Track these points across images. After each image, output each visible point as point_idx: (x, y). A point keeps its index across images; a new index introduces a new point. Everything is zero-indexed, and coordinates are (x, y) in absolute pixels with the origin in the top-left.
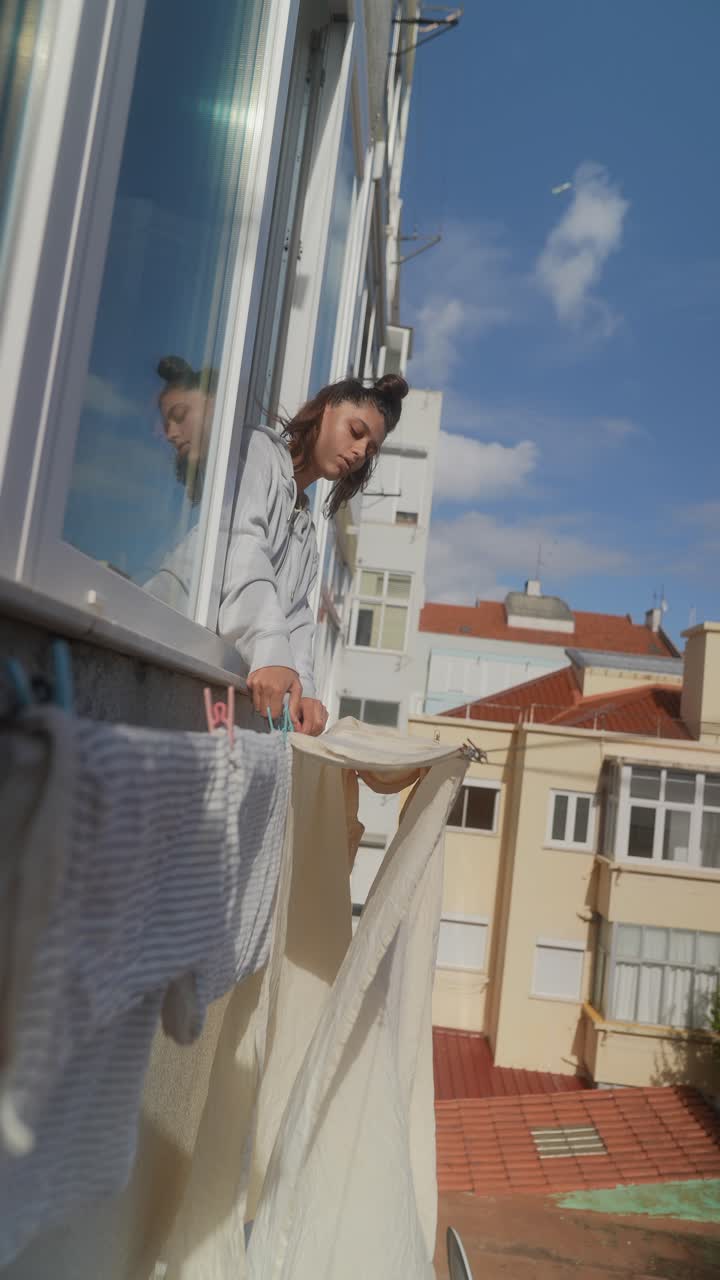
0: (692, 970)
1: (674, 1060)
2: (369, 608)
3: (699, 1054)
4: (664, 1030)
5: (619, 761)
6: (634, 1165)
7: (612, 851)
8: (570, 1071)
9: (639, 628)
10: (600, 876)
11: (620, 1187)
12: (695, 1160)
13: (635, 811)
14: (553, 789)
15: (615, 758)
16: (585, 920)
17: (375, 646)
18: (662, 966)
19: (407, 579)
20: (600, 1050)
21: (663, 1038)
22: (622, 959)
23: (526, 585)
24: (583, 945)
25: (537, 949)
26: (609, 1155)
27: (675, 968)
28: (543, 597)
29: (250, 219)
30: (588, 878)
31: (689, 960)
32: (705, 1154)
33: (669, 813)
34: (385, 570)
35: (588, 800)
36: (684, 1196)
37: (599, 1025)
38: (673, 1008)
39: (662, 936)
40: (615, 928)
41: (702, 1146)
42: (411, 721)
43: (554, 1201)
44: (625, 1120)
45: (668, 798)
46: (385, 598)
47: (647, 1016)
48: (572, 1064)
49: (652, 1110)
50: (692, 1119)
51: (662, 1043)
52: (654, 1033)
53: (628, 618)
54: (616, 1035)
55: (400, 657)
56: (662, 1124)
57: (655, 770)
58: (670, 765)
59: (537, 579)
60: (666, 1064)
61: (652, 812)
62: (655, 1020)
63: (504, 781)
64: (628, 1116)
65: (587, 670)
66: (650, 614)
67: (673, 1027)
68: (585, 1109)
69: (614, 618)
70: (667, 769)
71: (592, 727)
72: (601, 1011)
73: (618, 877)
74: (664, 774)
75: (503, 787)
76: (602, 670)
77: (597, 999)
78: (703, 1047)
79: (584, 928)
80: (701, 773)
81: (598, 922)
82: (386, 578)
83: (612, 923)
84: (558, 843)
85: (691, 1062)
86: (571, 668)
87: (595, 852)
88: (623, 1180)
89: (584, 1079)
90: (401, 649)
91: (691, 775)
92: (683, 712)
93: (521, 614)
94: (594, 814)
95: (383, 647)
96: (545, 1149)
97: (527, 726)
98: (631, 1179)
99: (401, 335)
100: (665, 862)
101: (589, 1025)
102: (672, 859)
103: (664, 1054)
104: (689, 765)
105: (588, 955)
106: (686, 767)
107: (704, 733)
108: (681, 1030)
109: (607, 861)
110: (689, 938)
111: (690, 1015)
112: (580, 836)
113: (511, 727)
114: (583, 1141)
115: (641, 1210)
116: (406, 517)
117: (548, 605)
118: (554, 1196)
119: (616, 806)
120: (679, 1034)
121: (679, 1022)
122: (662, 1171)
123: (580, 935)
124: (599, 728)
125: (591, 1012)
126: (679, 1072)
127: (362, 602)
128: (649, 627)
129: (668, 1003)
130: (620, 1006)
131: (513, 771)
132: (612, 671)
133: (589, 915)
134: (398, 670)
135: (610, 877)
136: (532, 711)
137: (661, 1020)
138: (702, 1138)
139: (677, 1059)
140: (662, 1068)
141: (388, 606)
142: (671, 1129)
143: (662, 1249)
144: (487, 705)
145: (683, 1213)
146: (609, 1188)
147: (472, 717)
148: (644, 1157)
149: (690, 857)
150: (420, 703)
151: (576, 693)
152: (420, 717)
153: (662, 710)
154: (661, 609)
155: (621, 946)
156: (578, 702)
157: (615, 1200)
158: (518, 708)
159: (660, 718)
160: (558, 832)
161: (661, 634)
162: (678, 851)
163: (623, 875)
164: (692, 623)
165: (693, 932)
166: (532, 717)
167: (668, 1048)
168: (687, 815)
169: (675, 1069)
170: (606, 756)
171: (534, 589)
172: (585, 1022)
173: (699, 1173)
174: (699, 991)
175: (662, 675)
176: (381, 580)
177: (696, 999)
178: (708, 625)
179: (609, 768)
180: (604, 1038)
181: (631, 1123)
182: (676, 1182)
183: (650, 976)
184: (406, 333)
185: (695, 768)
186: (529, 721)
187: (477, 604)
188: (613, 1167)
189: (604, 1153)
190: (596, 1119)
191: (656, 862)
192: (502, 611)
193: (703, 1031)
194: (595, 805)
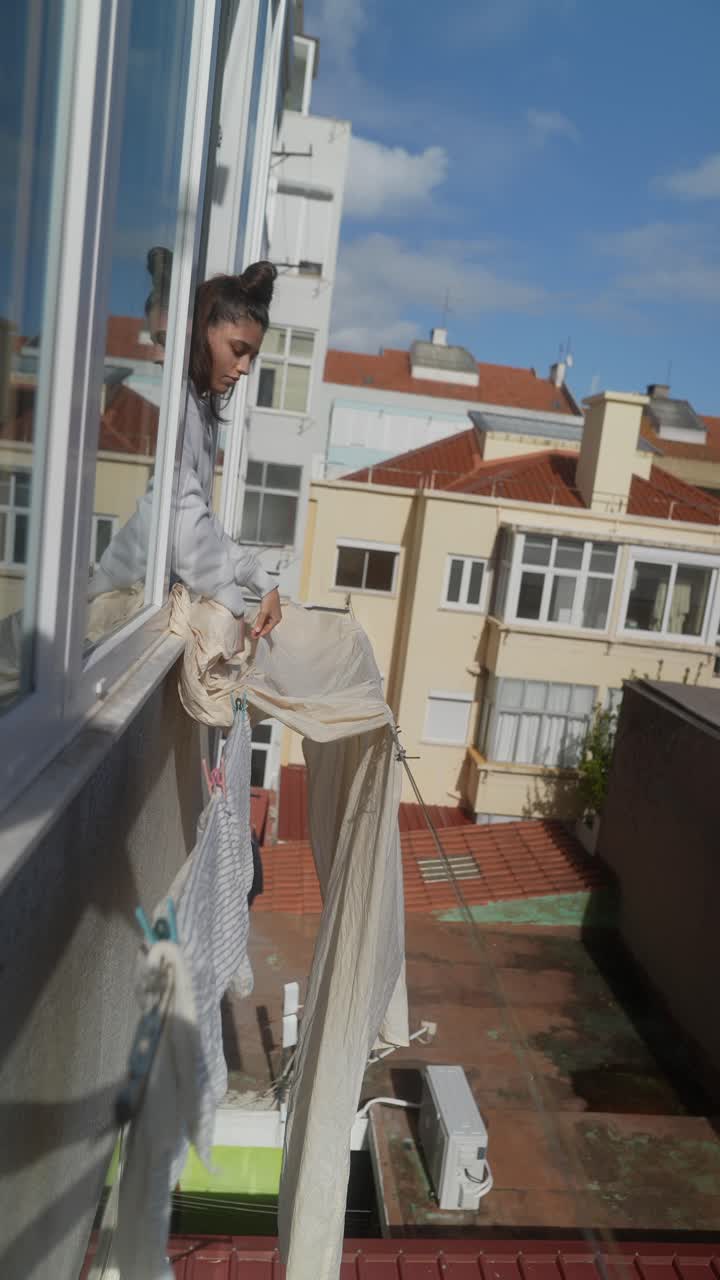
0: (566, 718)
1: (544, 792)
2: (270, 366)
3: (566, 788)
4: (538, 769)
5: (514, 529)
6: (502, 886)
7: (503, 614)
8: (454, 803)
9: (543, 381)
10: (490, 637)
11: (491, 903)
12: (554, 880)
13: (526, 576)
14: (450, 554)
15: (510, 525)
16: (473, 674)
17: (278, 407)
18: (540, 715)
19: (310, 336)
20: (481, 787)
21: (536, 776)
22: (503, 709)
23: (432, 333)
24: (471, 696)
25: (428, 701)
26: (484, 878)
27: (551, 716)
28: (450, 347)
29: (186, 213)
30: (479, 638)
31: (565, 707)
32: (561, 875)
33: (556, 578)
34: (288, 326)
35: (482, 565)
36: (542, 908)
37: (482, 766)
38: (548, 749)
39: (541, 689)
40: (501, 681)
41: (561, 868)
42: (313, 485)
43: (433, 917)
44: (498, 849)
45: (557, 565)
46: (287, 356)
47: (524, 756)
48: (455, 797)
49: (521, 840)
50: (554, 846)
51: (535, 780)
52: (529, 772)
53: (533, 372)
54: (496, 775)
55: (303, 420)
56: (529, 852)
57: (546, 538)
58: (560, 533)
59: (442, 327)
60: (537, 796)
61: (541, 577)
62: (531, 759)
63: (403, 544)
64: (501, 846)
65: (489, 434)
66: (554, 368)
67: (546, 766)
68: (466, 841)
69: (518, 371)
70: (557, 537)
71: (490, 495)
72: (484, 754)
73: (506, 636)
74: (555, 541)
75: (401, 551)
76: (503, 435)
77: (481, 742)
78: (571, 782)
79: (474, 681)
80: (589, 541)
81: (485, 677)
82: (289, 334)
83: (497, 678)
84: (452, 605)
85: (559, 795)
86: (473, 430)
87: (486, 613)
88: (493, 898)
89: (466, 812)
90: (304, 411)
91: (579, 543)
92: (577, 480)
93: (426, 365)
94: (487, 577)
95: (286, 408)
96: (429, 875)
97: (427, 492)
98: (501, 897)
99: (306, 48)
100: (550, 623)
101: (473, 766)
102: (556, 620)
103: (536, 789)
104: (580, 533)
105: (475, 706)
106: (575, 535)
107: (597, 501)
108: (552, 768)
109: (496, 621)
110: (566, 692)
111: (562, 756)
112: (474, 598)
113: (412, 492)
114: (463, 868)
115: (505, 920)
116: (309, 268)
117: (454, 355)
118: (435, 912)
119: (509, 570)
120: (551, 771)
121: (551, 762)
122: (526, 889)
123: (468, 688)
124: (496, 496)
125: (474, 754)
126: (548, 802)
127: (263, 361)
128: (552, 381)
129: (544, 746)
130: (501, 750)
131: (412, 535)
132: (513, 436)
133: (478, 670)
134: (300, 433)
135: (499, 637)
136: (433, 477)
137: (535, 761)
138: (561, 862)
139: (547, 791)
140: (533, 799)
141: (290, 365)
142: (537, 855)
143: (523, 948)
144: (390, 469)
145: (539, 920)
146: (481, 904)
147: (373, 481)
148: (512, 879)
149: (572, 619)
150: (323, 466)
151: (476, 457)
152: (322, 481)
153: (559, 476)
154: (566, 362)
155: (505, 698)
156: (478, 466)
157: (488, 913)
158: (419, 473)
159: (557, 485)
160: (453, 595)
161: (564, 390)
162: (563, 613)
163: (510, 636)
164: (593, 391)
165: (570, 686)
166: (433, 484)
167: (541, 784)
168: (573, 580)
169: (544, 800)
170: (503, 523)
171: (440, 338)
172: (469, 762)
173: (556, 890)
174: (572, 735)
175: (561, 441)
176: (283, 336)
177: (567, 742)
178: (609, 395)
179: (504, 536)
180: (486, 777)
181: (503, 852)
182: (536, 898)
183: (529, 724)
184: (311, 46)
185: (583, 536)
186: (429, 487)
187: (381, 352)
188: (486, 888)
189: (479, 877)
190: (473, 849)
191: (542, 623)
192: (406, 361)
193: (573, 769)
194: (489, 569)
